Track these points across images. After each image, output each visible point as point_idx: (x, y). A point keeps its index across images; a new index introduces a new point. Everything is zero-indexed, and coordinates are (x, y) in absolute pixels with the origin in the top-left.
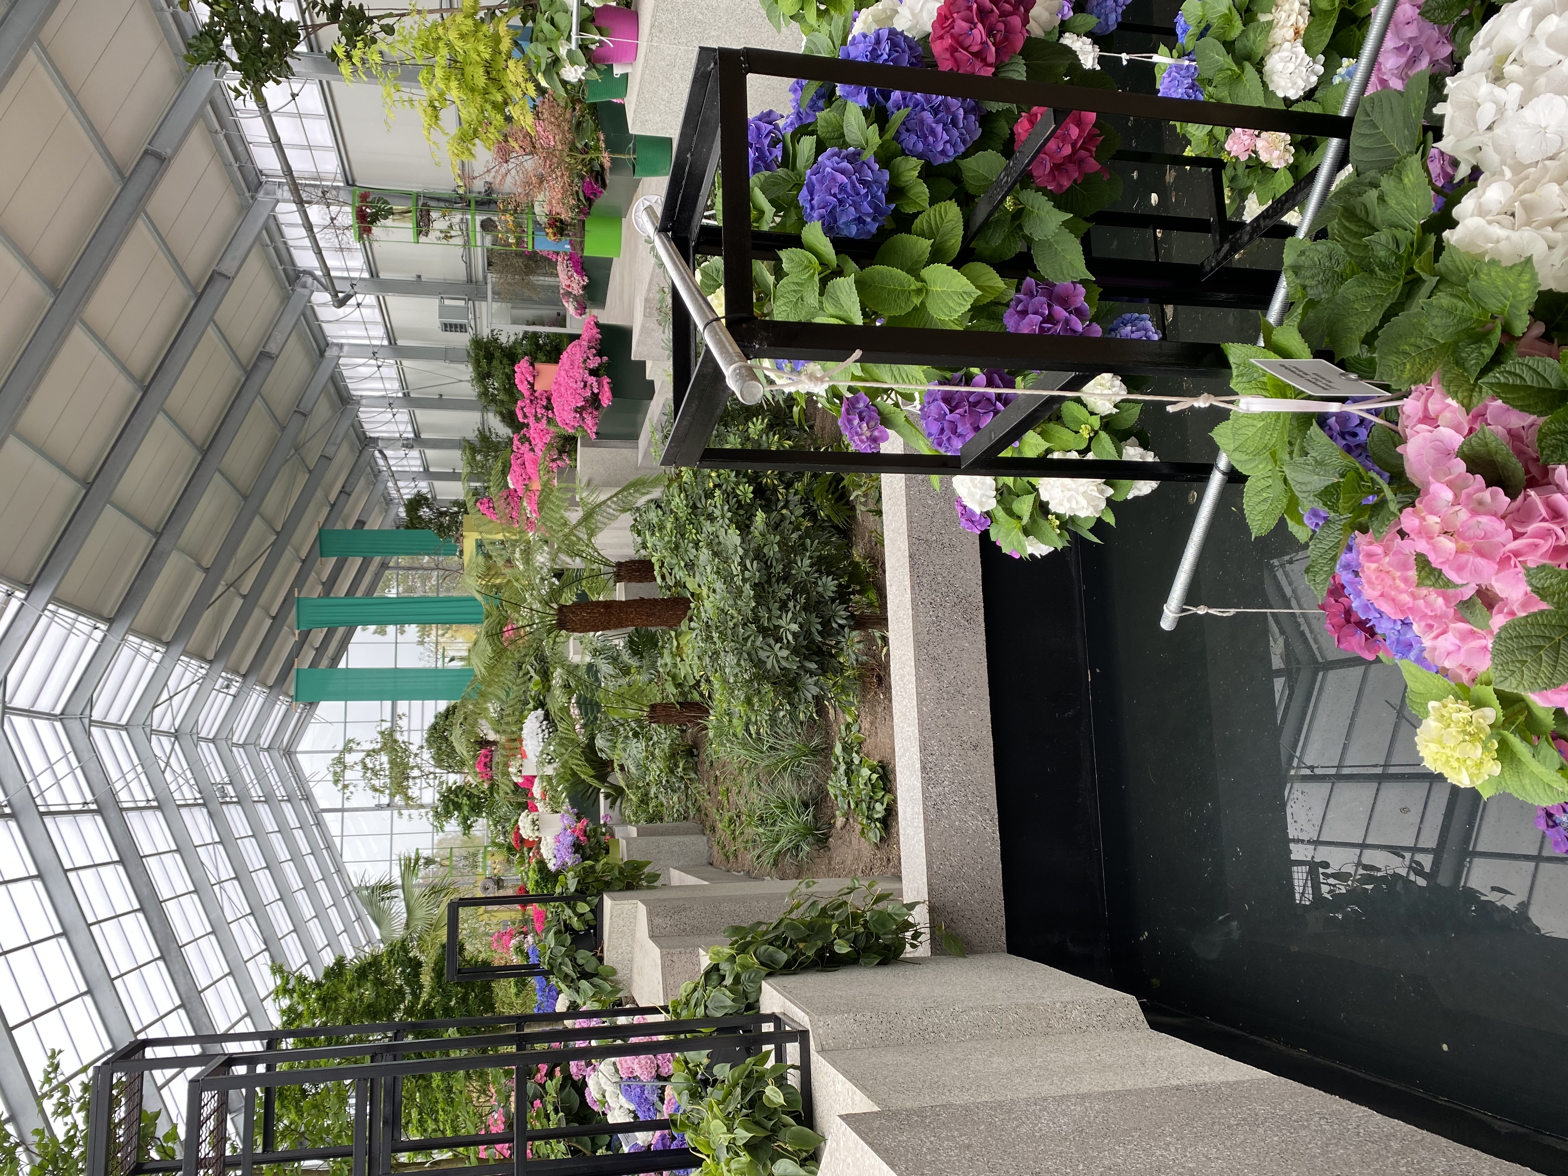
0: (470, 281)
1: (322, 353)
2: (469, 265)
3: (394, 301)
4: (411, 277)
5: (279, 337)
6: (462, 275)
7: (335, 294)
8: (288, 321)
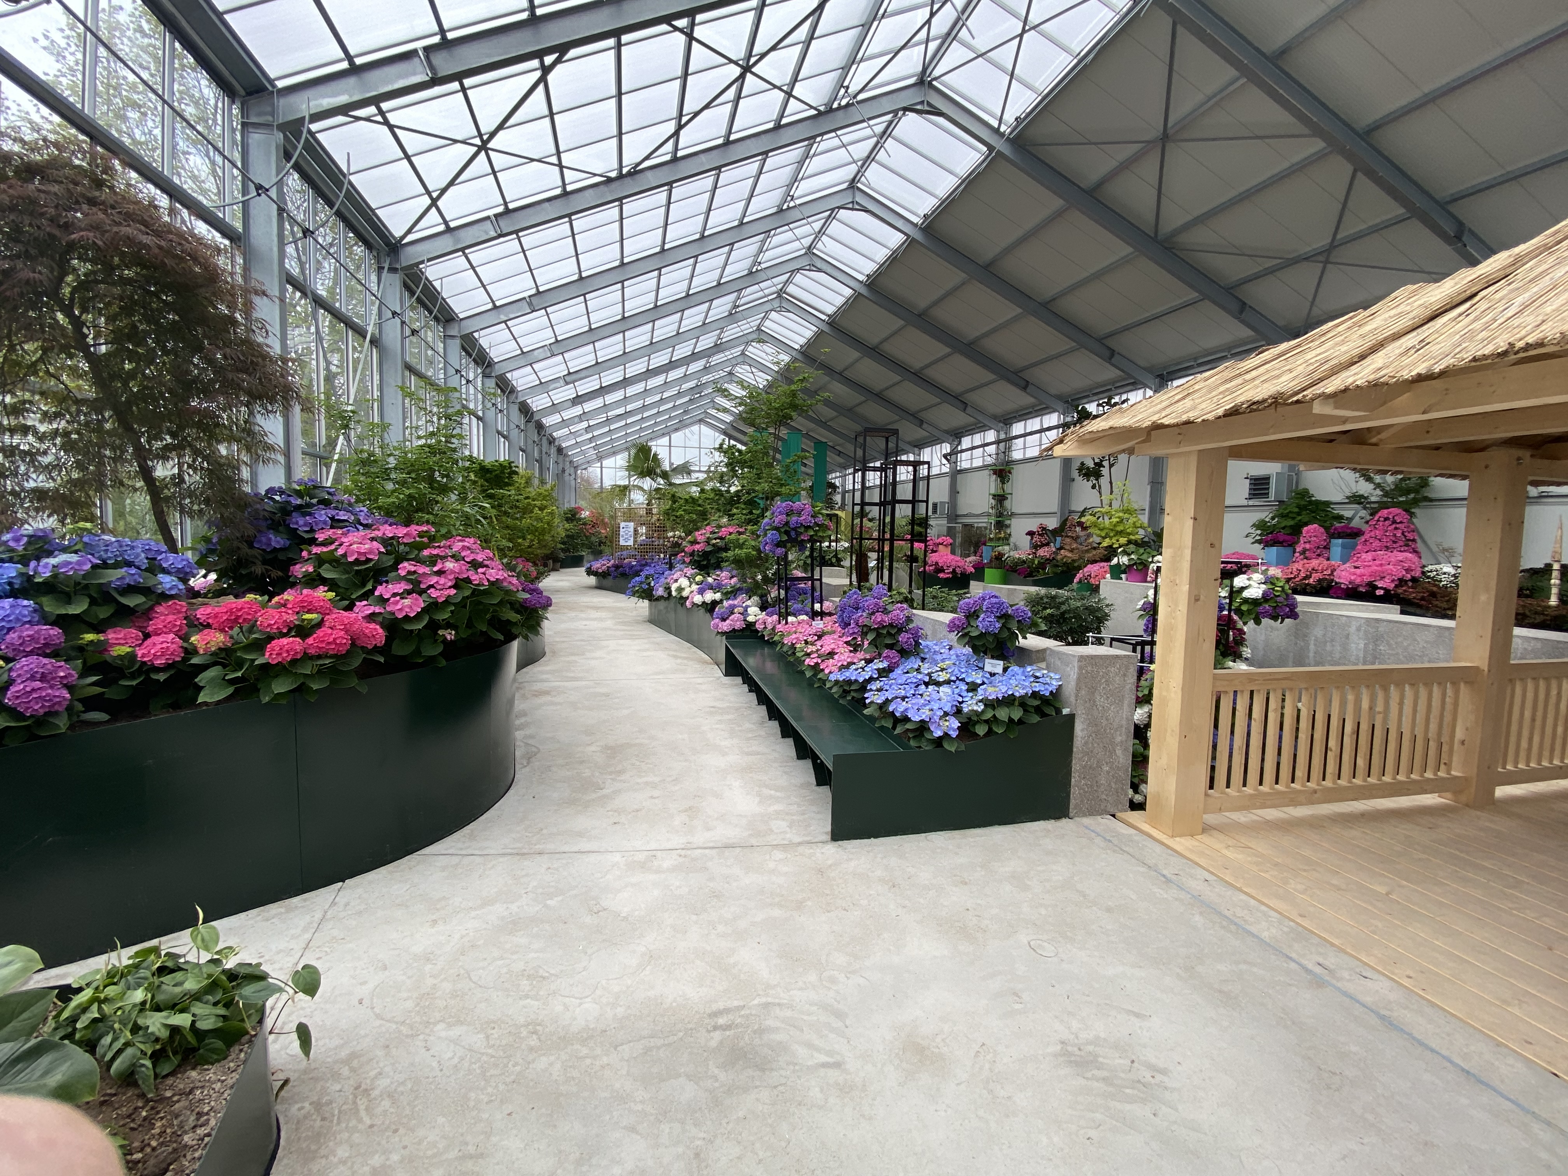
0: (957, 516)
1: (915, 446)
2: (964, 516)
3: (947, 481)
4: (959, 489)
5: (930, 429)
6: (960, 512)
7: (950, 454)
8: (936, 433)
